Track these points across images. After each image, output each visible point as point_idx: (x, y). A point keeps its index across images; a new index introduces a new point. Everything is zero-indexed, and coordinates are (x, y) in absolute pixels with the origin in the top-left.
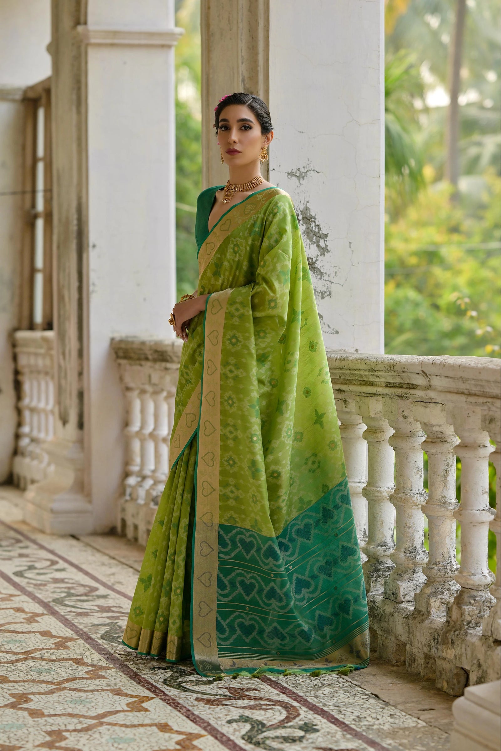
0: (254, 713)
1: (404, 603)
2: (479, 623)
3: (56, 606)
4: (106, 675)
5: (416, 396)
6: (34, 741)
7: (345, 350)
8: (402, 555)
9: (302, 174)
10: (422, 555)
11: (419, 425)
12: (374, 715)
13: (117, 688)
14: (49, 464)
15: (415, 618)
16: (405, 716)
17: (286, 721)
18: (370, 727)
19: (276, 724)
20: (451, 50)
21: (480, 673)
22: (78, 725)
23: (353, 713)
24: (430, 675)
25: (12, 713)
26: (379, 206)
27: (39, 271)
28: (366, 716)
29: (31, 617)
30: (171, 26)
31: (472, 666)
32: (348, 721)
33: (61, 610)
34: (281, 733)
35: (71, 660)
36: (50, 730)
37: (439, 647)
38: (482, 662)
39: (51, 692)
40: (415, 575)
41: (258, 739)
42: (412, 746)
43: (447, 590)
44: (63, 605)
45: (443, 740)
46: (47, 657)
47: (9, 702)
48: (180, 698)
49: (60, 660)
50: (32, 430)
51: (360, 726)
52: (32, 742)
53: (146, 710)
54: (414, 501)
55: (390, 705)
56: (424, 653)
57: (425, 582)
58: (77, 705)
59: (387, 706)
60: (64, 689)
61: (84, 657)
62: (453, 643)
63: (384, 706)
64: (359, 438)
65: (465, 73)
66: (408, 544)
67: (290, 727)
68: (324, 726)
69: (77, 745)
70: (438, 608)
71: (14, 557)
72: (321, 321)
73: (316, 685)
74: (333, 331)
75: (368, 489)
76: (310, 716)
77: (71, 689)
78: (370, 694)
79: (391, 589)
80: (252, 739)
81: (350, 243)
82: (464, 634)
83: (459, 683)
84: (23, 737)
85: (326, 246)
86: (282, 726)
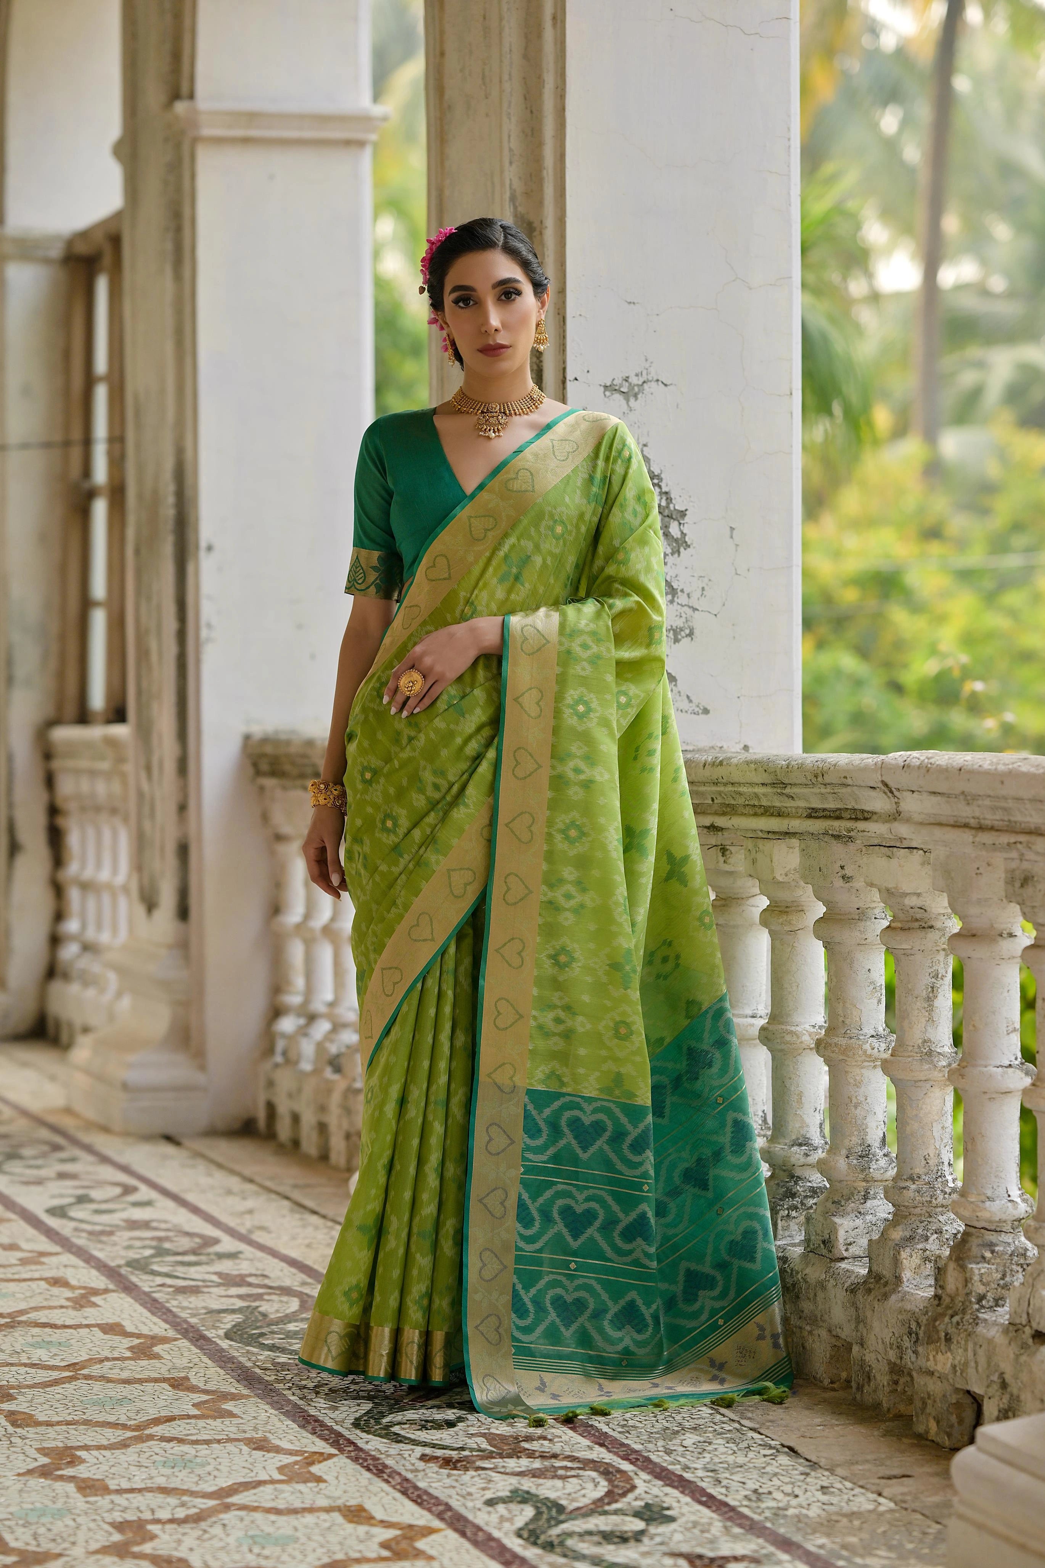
0: (541, 1485)
1: (846, 1261)
2: (1002, 1298)
3: (132, 1273)
4: (235, 1411)
5: (869, 834)
6: (87, 1541)
7: (721, 748)
8: (841, 1163)
9: (633, 389)
10: (883, 1162)
11: (876, 895)
12: (788, 1489)
13: (260, 1435)
14: (119, 994)
15: (869, 1291)
16: (852, 1489)
17: (606, 1501)
18: (781, 1512)
19: (586, 1506)
20: (923, 178)
21: (1004, 1400)
22: (178, 1509)
23: (744, 1483)
24: (902, 1408)
25: (42, 1487)
26: (791, 453)
27: (97, 604)
28: (771, 1489)
29: (83, 1296)
30: (364, 101)
31: (988, 1387)
32: (734, 1499)
33: (145, 1283)
34: (596, 1525)
35: (165, 1380)
36: (120, 1520)
37: (920, 1349)
38: (1008, 1377)
39: (124, 1445)
40: (869, 1203)
41: (550, 1536)
42: (868, 1550)
43: (936, 1233)
44: (147, 1273)
45: (931, 1537)
46: (114, 1374)
47: (36, 1464)
48: (388, 1456)
49: (140, 1381)
50: (84, 926)
51: (759, 1511)
52: (84, 1544)
53: (319, 1480)
54: (865, 1051)
55: (820, 1467)
56: (889, 1362)
57: (890, 1217)
58: (176, 1469)
59: (814, 1470)
60: (151, 1437)
61: (191, 1375)
62: (948, 1339)
63: (808, 1471)
64: (752, 925)
65: (951, 224)
66: (855, 1140)
67: (616, 1512)
68: (685, 1509)
69: (176, 1549)
70: (917, 1270)
71: (48, 1179)
72: (674, 688)
73: (667, 1428)
74: (697, 709)
75: (771, 1028)
76: (655, 1491)
77: (163, 1439)
78: (779, 1447)
79: (819, 1232)
80: (538, 1537)
81: (732, 529)
82: (971, 1321)
83: (961, 1421)
84: (65, 1535)
85: (684, 535)
86: (600, 1509)
